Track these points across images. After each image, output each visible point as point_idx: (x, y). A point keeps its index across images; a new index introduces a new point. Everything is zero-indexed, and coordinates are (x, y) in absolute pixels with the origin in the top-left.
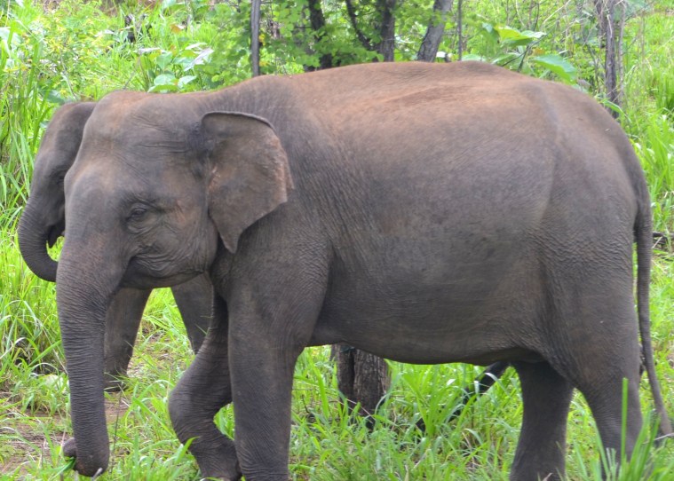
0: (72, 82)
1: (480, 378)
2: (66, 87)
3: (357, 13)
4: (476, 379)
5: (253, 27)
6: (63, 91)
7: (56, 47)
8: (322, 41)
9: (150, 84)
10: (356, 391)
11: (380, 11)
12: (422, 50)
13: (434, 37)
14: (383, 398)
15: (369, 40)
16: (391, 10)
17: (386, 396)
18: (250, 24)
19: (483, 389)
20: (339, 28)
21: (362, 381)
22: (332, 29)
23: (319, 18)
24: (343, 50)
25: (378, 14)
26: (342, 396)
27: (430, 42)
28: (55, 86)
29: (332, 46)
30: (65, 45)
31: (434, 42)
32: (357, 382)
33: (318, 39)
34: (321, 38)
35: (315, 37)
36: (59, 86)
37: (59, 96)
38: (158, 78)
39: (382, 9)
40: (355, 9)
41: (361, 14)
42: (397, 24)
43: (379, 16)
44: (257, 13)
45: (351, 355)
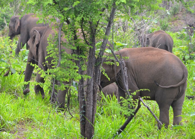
0: (6, 56)
1: (118, 131)
2: (5, 57)
3: (85, 36)
4: (117, 131)
5: (59, 39)
6: (4, 58)
7: (2, 47)
8: (77, 43)
9: (23, 59)
10: (86, 135)
11: (91, 35)
12: (102, 45)
13: (105, 42)
14: (92, 137)
15: (88, 43)
16: (94, 35)
17: (93, 136)
18: (58, 39)
19: (119, 134)
20: (81, 40)
21: (87, 132)
22: (79, 40)
23: (76, 37)
24: (82, 45)
25: (91, 36)
26: (82, 136)
27: (104, 44)
28: (2, 57)
29: (79, 44)
30: (5, 46)
31: (105, 44)
32: (86, 132)
33: (76, 43)
34: (77, 42)
35: (75, 42)
36: (3, 57)
37: (3, 60)
38: (25, 57)
39: (92, 35)
40: (85, 35)
41: (87, 36)
42: (96, 39)
43: (91, 37)
44: (60, 36)
45: (84, 125)
